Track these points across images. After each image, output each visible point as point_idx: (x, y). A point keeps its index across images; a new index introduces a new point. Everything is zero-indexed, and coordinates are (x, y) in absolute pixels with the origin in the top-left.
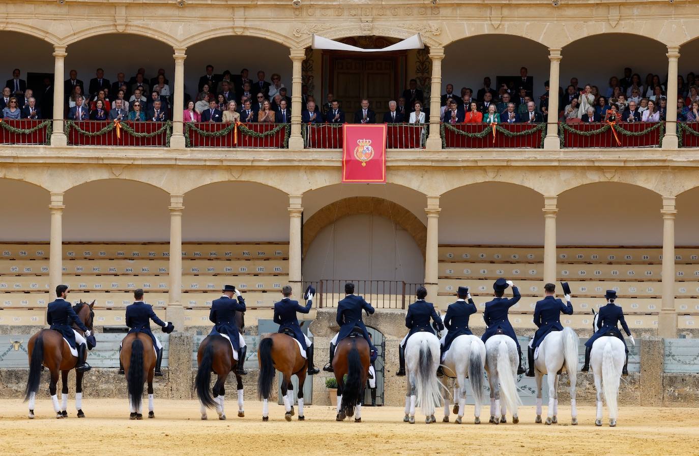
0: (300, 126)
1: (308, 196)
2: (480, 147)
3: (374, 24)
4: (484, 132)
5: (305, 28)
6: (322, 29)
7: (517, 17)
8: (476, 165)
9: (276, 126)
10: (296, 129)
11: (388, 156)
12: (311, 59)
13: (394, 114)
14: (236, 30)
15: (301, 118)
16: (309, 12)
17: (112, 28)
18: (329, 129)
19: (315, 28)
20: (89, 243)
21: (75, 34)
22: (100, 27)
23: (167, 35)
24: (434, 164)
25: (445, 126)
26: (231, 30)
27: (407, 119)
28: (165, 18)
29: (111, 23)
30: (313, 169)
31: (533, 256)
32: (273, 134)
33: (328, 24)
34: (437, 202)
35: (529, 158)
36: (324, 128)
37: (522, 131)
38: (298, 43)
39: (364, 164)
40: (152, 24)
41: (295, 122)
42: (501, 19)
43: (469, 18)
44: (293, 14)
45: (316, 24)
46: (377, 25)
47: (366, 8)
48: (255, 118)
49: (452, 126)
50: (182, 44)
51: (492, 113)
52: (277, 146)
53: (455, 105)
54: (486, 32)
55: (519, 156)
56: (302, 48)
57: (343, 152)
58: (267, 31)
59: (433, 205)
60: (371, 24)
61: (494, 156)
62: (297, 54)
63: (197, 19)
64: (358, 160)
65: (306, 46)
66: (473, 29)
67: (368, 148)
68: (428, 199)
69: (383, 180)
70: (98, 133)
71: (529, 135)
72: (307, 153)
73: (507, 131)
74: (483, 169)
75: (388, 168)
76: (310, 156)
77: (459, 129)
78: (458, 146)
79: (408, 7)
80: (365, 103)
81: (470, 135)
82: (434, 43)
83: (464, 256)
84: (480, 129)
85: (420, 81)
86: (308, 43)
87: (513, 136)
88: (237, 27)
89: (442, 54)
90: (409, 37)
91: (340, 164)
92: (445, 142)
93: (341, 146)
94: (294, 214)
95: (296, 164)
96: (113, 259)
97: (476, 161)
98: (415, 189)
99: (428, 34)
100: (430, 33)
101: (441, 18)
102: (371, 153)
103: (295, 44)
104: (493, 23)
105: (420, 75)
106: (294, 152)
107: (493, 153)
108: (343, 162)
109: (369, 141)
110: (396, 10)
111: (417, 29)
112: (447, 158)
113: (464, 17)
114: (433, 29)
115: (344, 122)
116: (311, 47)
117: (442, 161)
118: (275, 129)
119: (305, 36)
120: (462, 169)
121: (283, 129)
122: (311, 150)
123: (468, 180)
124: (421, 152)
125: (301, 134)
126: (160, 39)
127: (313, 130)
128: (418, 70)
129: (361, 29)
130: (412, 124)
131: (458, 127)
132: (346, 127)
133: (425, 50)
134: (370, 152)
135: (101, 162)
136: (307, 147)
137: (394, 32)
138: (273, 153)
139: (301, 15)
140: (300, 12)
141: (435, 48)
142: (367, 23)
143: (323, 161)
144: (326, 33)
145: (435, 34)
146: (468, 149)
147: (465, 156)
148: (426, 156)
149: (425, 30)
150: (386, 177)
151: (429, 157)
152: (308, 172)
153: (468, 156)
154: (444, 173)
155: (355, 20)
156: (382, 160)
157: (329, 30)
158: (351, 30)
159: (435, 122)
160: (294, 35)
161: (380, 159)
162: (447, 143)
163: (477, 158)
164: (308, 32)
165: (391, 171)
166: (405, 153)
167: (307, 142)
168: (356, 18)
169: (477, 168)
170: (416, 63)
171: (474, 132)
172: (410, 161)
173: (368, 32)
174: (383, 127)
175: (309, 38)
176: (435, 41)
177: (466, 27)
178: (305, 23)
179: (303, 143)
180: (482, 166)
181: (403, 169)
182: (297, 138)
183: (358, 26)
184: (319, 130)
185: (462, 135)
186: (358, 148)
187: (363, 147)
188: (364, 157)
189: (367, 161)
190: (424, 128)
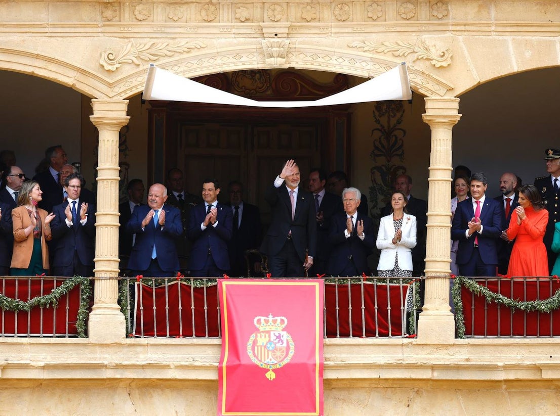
0: (115, 283)
2: (545, 333)
3: (293, 40)
5: (126, 49)
6: (169, 53)
8: (537, 377)
9: (59, 283)
10: (106, 290)
11: (328, 356)
15: (117, 265)
16: (136, 13)
18: (186, 289)
19: (153, 51)
24: (437, 375)
25: (462, 285)
30: (146, 387)
32: (51, 303)
33: (183, 42)
36: (173, 288)
38: (110, 85)
39: (271, 376)
41: (103, 275)
43: (519, 27)
44: (99, 17)
46: (300, 43)
47: (275, 4)
52: (61, 332)
56: (120, 98)
57: (222, 346)
58: (37, 57)
60: (287, 41)
62: (110, 112)
64: (256, 367)
65: (130, 94)
66: (528, 54)
67: (279, 337)
69: (316, 414)
72: (132, 349)
74: (556, 387)
75: (327, 384)
76: (142, 356)
77: (495, 291)
78: (492, 332)
79: (375, 1)
81: (523, 305)
82: (436, 88)
84: (545, 290)
86: (136, 86)
89: (455, 113)
91: (213, 376)
92: (461, 324)
95: (109, 374)
97: (538, 368)
99: (420, 66)
100: (427, 63)
101: (451, 28)
102: (288, 348)
103: (104, 88)
105: (381, 162)
106: (102, 345)
108: (220, 370)
109: (282, 321)
110: (346, 8)
111: (395, 53)
112: (468, 360)
113: (510, 25)
114: (434, 53)
115: (220, 275)
116: (141, 94)
117: (458, 368)
118: (57, 292)
119: (127, 70)
120: (504, 387)
121: (75, 292)
122: (143, 340)
124: (406, 345)
125: (119, 302)
127: (147, 292)
129: (262, 53)
131: (493, 286)
132: (227, 285)
133: (417, 101)
134: (285, 345)
136: (134, 333)
137: (340, 60)
138: (53, 349)
139: (117, 18)
140: (115, 11)
141: (438, 97)
142: (276, 40)
143: (172, 367)
144: (178, 63)
145: (438, 65)
146: (518, 340)
147: (512, 356)
148: (419, 356)
149: (416, 56)
150: (325, 406)
151: (424, 358)
152: (136, 393)
153: (519, 357)
154: (460, 398)
155: (249, 31)
156: (315, 365)
157: (185, 56)
158: (237, 55)
159: (438, 274)
160: (103, 66)
161: (310, 362)
162: (467, 324)
163: (539, 359)
164: (136, 61)
165: (334, 392)
166: (367, 348)
167: (132, 322)
168: (251, 27)
169: (540, 384)
170: (373, 131)
171: (532, 297)
172: (380, 367)
173: (279, 59)
174: (314, 287)
175: (137, 74)
176: (438, 83)
177: (512, 49)
178: (128, 38)
179: (124, 325)
180: (551, 381)
181: (364, 387)
182: (110, 312)
183: (254, 47)
184: (160, 293)
185: (502, 305)
186: (256, 336)
187: (267, 335)
188: (270, 357)
189: (278, 367)
190: (411, 289)
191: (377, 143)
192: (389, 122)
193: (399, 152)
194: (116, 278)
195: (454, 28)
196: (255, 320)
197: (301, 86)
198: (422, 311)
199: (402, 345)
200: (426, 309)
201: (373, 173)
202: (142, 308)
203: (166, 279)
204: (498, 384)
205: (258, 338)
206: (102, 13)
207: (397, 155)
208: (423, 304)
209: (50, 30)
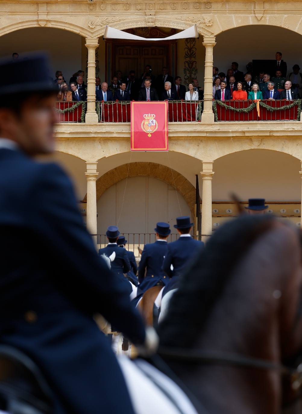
0: (94, 103)
1: (101, 162)
2: (246, 120)
3: (157, 17)
4: (250, 107)
5: (98, 20)
6: (113, 22)
7: (277, 11)
8: (243, 135)
9: (75, 104)
10: (91, 106)
11: (169, 128)
13: (169, 92)
14: (40, 23)
15: (95, 97)
16: (101, 7)
18: (119, 105)
19: (107, 21)
24: (208, 135)
25: (217, 102)
26: (35, 23)
30: (106, 140)
31: (285, 211)
32: (72, 111)
33: (118, 18)
34: (211, 166)
35: (288, 129)
36: (115, 105)
37: (282, 106)
38: (92, 33)
39: (150, 136)
41: (90, 100)
42: (263, 12)
43: (236, 11)
44: (88, 9)
45: (107, 17)
46: (159, 18)
47: (150, 4)
49: (223, 102)
51: (255, 91)
52: (75, 121)
54: (251, 23)
55: (280, 127)
56: (96, 38)
57: (131, 125)
58: (66, 23)
59: (208, 169)
60: (154, 17)
61: (259, 128)
62: (92, 42)
63: (6, 13)
64: (145, 132)
65: (99, 36)
66: (240, 21)
67: (152, 122)
68: (203, 164)
69: (166, 149)
71: (287, 110)
72: (100, 126)
73: (269, 107)
74: (250, 139)
75: (170, 138)
76: (104, 129)
77: (228, 105)
78: (228, 119)
79: (185, 3)
80: (148, 83)
81: (238, 110)
82: (207, 33)
83: (227, 211)
84: (246, 104)
85: (188, 64)
86: (101, 33)
87: (274, 111)
88: (41, 20)
89: (214, 42)
90: (187, 28)
92: (217, 117)
93: (129, 120)
94: (90, 178)
95: (92, 135)
97: (244, 132)
98: (192, 156)
99: (202, 26)
100: (204, 24)
101: (212, 12)
102: (156, 126)
103: (90, 34)
104: (256, 15)
105: (188, 59)
106: (90, 125)
107: (258, 125)
108: (131, 133)
109: (154, 116)
110: (175, 5)
111: (193, 21)
112: (219, 129)
113: (234, 11)
114: (207, 21)
115: (132, 100)
116: (103, 36)
117: (215, 132)
118: (74, 106)
119: (98, 28)
120: (232, 139)
121: (80, 107)
122: (105, 123)
123: (236, 148)
124: (197, 124)
125: (96, 110)
127: (106, 106)
128: (187, 55)
129: (145, 21)
130: (188, 101)
131: (228, 103)
133: (200, 38)
134: (154, 124)
136: (101, 121)
137: (173, 24)
138: (73, 127)
139: (94, 9)
140: (94, 7)
141: (208, 37)
142: (151, 16)
143: (115, 133)
144: (116, 25)
145: (208, 25)
146: (236, 122)
147: (235, 128)
148: (202, 128)
149: (200, 22)
150: (169, 146)
151: (204, 129)
152: (102, 142)
153: (237, 128)
154: (216, 143)
155: (141, 14)
156: (165, 132)
157: (119, 22)
158: (137, 22)
159: (208, 99)
160: (89, 26)
161: (163, 131)
162: (219, 117)
163: (244, 129)
164: (101, 25)
165: (172, 141)
166: (183, 126)
167: (101, 117)
168: (142, 12)
169: (245, 138)
170: (185, 48)
171: (241, 107)
172: (188, 132)
173: (152, 23)
174: (165, 104)
175: (101, 29)
176: (208, 31)
177: (234, 19)
178: (98, 16)
179: (98, 118)
180: (248, 136)
181: (182, 140)
182: (92, 113)
183: (143, 19)
184: (110, 107)
185: (231, 110)
186: (144, 121)
187: (148, 121)
188: (149, 129)
189: (152, 132)
190: (199, 105)
191: (186, 53)
192: (190, 45)
193: (194, 56)
194: (95, 102)
195: (214, 12)
196: (144, 116)
197: (160, 33)
198: (203, 112)
199: (196, 124)
200: (204, 112)
201: (185, 63)
202: (104, 112)
203: (112, 102)
204: (230, 138)
205: (145, 122)
206: (89, 7)
207: (194, 57)
208: (203, 110)
209: (71, 14)
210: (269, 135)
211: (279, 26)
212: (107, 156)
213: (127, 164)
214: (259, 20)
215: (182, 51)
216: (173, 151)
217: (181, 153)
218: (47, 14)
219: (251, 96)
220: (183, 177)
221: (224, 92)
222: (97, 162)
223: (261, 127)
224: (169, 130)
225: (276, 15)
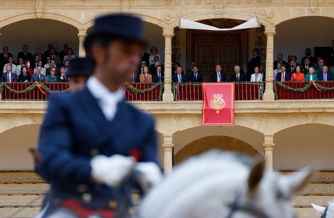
0: (171, 84)
1: (177, 136)
2: (302, 98)
3: (224, 10)
4: (306, 88)
5: (173, 13)
6: (186, 14)
7: (329, 4)
8: (299, 112)
9: (153, 85)
10: (168, 87)
11: (236, 106)
12: (179, 36)
13: (238, 75)
15: (171, 79)
16: (176, 2)
17: (33, 15)
18: (192, 86)
19: (181, 13)
20: (18, 171)
21: (6, 20)
22: (24, 14)
23: (73, 19)
24: (269, 111)
25: (277, 83)
27: (249, 79)
28: (71, 7)
29: (33, 11)
30: (180, 116)
32: (151, 91)
33: (191, 11)
34: (272, 139)
36: (188, 86)
38: (168, 24)
39: (218, 112)
40: (62, 12)
41: (167, 82)
42: (316, 5)
43: (294, 5)
45: (182, 10)
46: (226, 10)
48: (137, 79)
49: (282, 83)
50: (84, 26)
51: (311, 74)
52: (154, 99)
53: (284, 67)
54: (306, 15)
56: (171, 28)
57: (203, 103)
58: (146, 16)
59: (269, 141)
60: (222, 10)
61: (314, 105)
62: (168, 33)
63: (94, 8)
64: (213, 109)
65: (174, 27)
66: (296, 13)
67: (220, 100)
68: (265, 137)
69: (232, 124)
70: (24, 91)
72: (176, 104)
73: (323, 87)
74: (305, 115)
75: (235, 115)
76: (178, 107)
77: (287, 85)
78: (286, 98)
81: (295, 90)
84: (303, 85)
86: (176, 24)
87: (327, 91)
89: (274, 31)
90: (250, 19)
91: (201, 112)
93: (202, 99)
94: (167, 149)
95: (168, 112)
96: (35, 183)
97: (300, 109)
98: (255, 130)
99: (263, 17)
100: (265, 16)
101: (273, 5)
102: (223, 104)
103: (166, 25)
104: (311, 8)
105: (258, 47)
106: (166, 103)
107: (312, 103)
108: (202, 110)
109: (221, 95)
111: (255, 13)
112: (279, 107)
113: (291, 4)
114: (267, 13)
115: (203, 82)
116: (178, 27)
117: (275, 109)
118: (153, 87)
119: (174, 20)
120: (290, 115)
121: (158, 87)
122: (179, 101)
123: (294, 123)
124: (260, 102)
125: (172, 90)
126: (68, 23)
127: (180, 87)
128: (257, 43)
129: (215, 14)
130: (253, 82)
131: (286, 84)
132: (205, 85)
133: (262, 28)
134: (222, 103)
135: (26, 112)
136: (176, 100)
137: (239, 16)
138: (151, 105)
140: (170, 1)
141: (269, 27)
142: (219, 10)
143: (188, 110)
144: (189, 17)
145: (269, 16)
146: (294, 100)
147: (292, 105)
148: (263, 106)
149: (262, 14)
150: (234, 121)
151: (265, 106)
152: (177, 118)
153: (294, 106)
154: (276, 118)
155: (210, 7)
157: (191, 15)
158: (207, 14)
159: (269, 81)
160: (166, 18)
161: (230, 108)
162: (278, 96)
163: (300, 106)
164: (176, 17)
165: (237, 117)
166: (248, 103)
167: (176, 96)
168: (211, 6)
169: (301, 114)
170: (255, 38)
171: (298, 87)
172: (251, 109)
173: (220, 15)
174: (231, 85)
175: (176, 21)
176: (269, 22)
177: (291, 11)
178: (174, 10)
179: (173, 98)
180: (304, 113)
181: (247, 116)
182: (169, 93)
183: (212, 12)
184: (184, 87)
185: (289, 90)
186: (213, 100)
187: (217, 100)
188: (218, 106)
189: (220, 109)
190: (261, 85)
191: (256, 41)
192: (260, 34)
195: (274, 5)
196: (213, 95)
197: (233, 24)
198: (264, 92)
199: (258, 102)
200: (266, 91)
202: (179, 92)
204: (288, 114)
206: (166, 2)
208: (265, 90)
209: (150, 7)
210: (322, 111)
211: (330, 16)
212: (181, 129)
213: (204, 138)
214: (313, 12)
215: (253, 39)
216: (239, 126)
217: (245, 127)
218: (129, 8)
219: (307, 78)
220: (254, 148)
221: (284, 74)
222: (173, 135)
223: (315, 105)
224: (235, 107)
225: (329, 8)
